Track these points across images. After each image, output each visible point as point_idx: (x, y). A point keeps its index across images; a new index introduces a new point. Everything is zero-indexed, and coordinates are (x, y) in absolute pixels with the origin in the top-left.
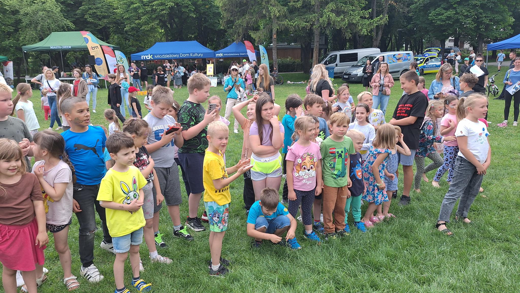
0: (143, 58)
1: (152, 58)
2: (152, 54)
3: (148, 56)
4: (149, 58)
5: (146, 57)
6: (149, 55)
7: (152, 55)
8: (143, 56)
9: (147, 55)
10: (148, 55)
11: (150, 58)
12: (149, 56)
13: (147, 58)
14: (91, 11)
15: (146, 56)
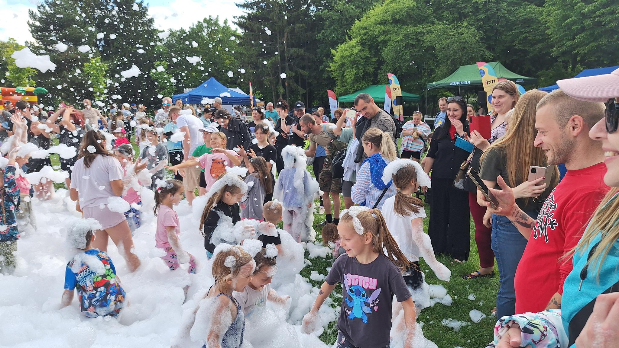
14: (522, 36)
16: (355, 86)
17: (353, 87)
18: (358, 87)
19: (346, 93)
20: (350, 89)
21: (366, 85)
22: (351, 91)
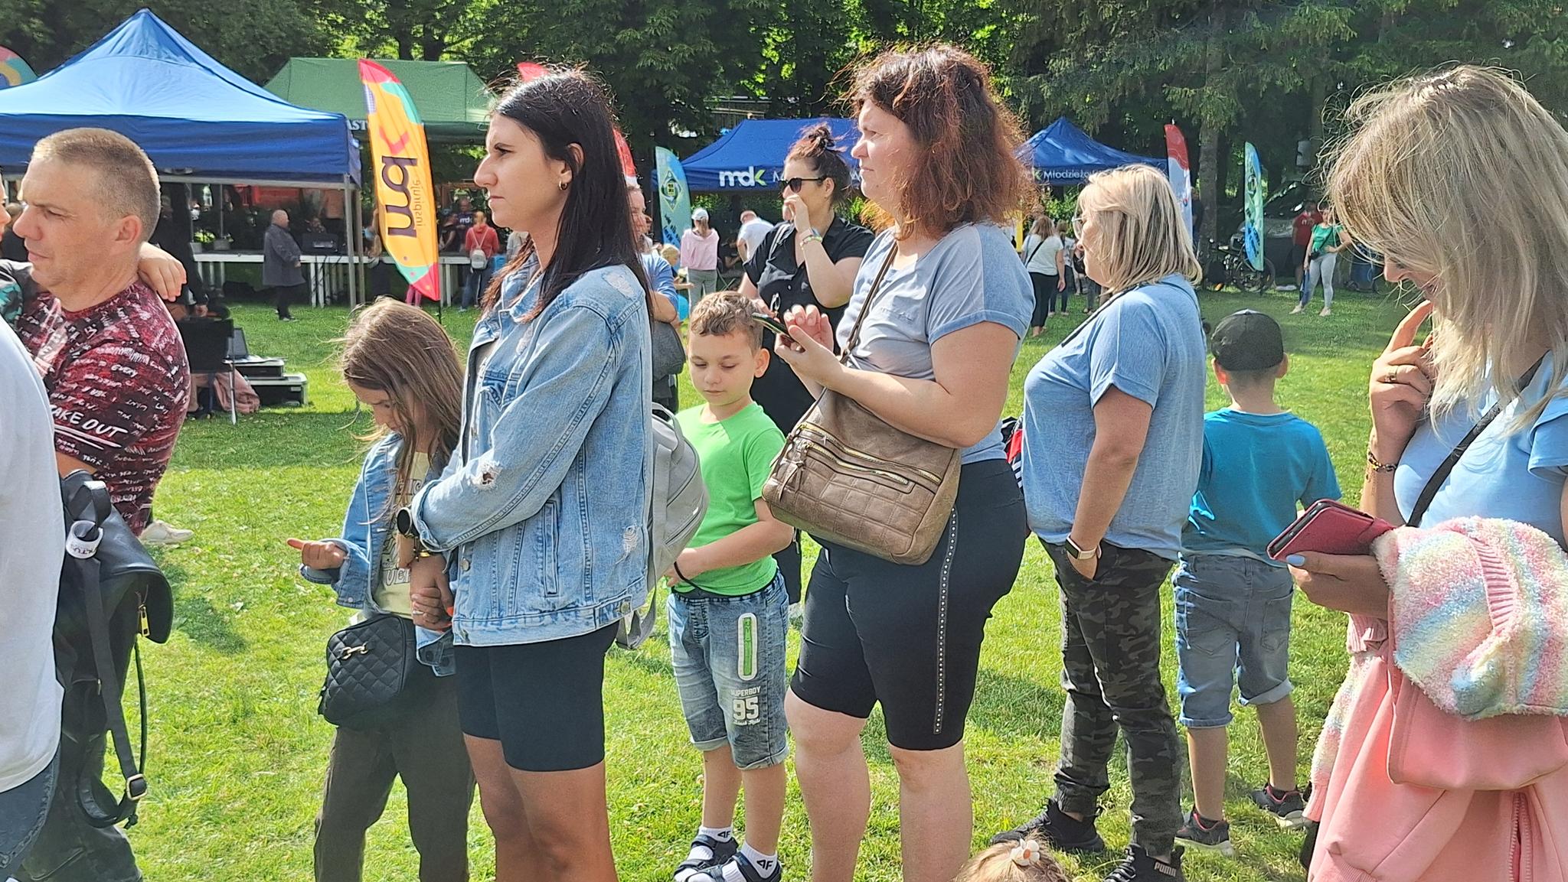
0: (727, 181)
1: (761, 182)
2: (761, 167)
3: (745, 174)
4: (751, 182)
5: (736, 178)
6: (751, 169)
7: (761, 172)
8: (728, 173)
9: (741, 170)
10: (747, 170)
11: (757, 183)
12: (750, 175)
13: (741, 180)
15: (736, 173)
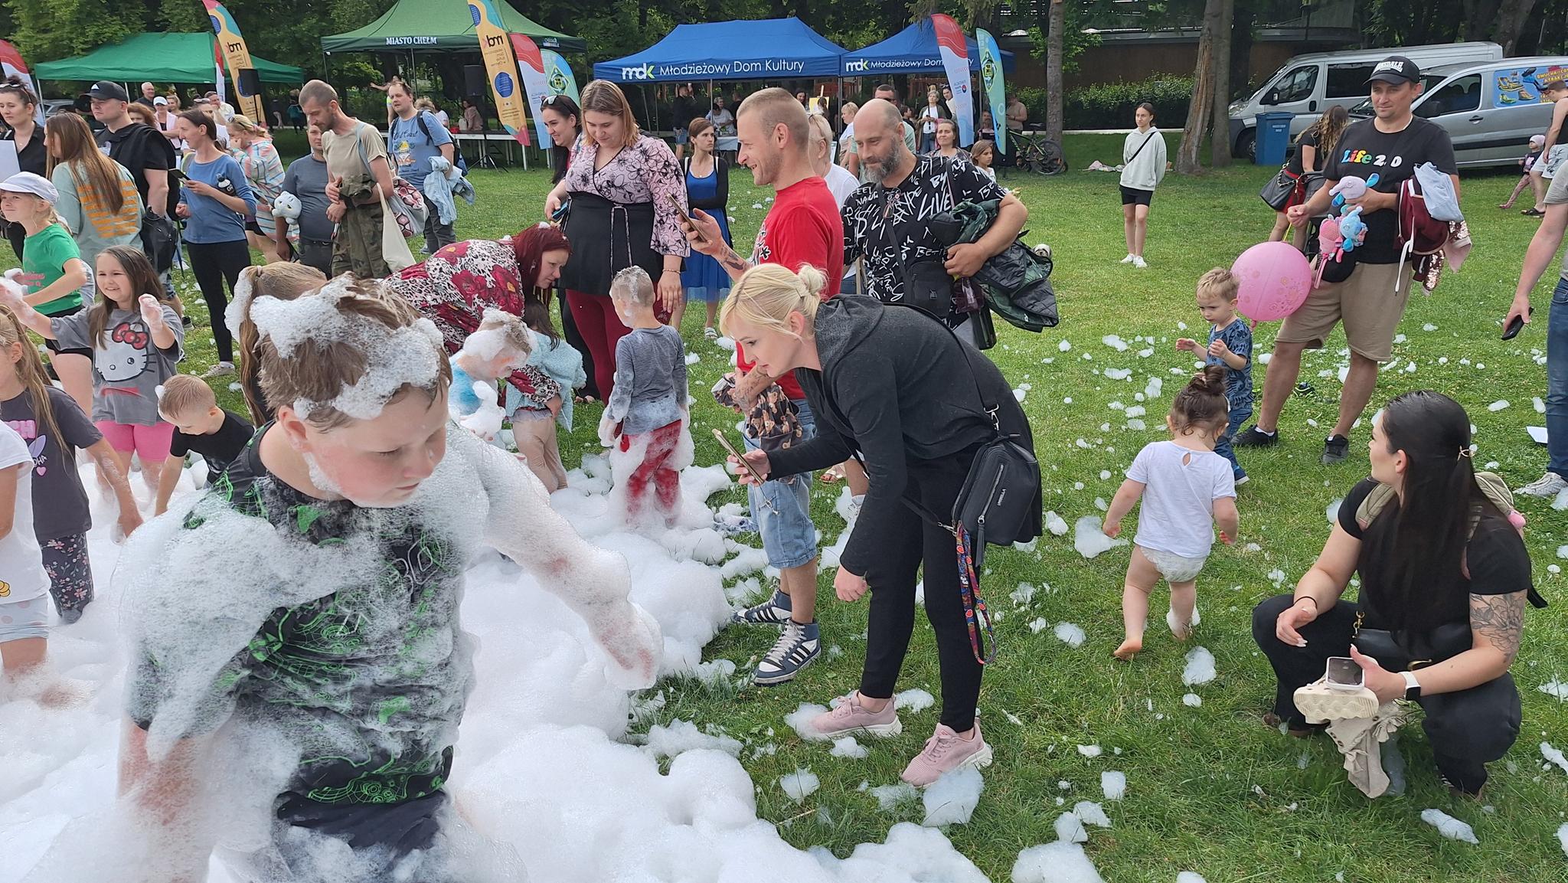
0: (627, 76)
1: (651, 76)
2: (652, 64)
3: (640, 69)
4: (644, 76)
5: (634, 72)
6: (645, 65)
7: (652, 67)
8: (628, 69)
9: (638, 67)
10: (642, 67)
11: (648, 77)
12: (644, 70)
13: (637, 75)
15: (634, 69)
16: (91, 32)
17: (83, 34)
18: (98, 34)
19: (60, 52)
20: (71, 40)
21: (128, 32)
22: (78, 45)
